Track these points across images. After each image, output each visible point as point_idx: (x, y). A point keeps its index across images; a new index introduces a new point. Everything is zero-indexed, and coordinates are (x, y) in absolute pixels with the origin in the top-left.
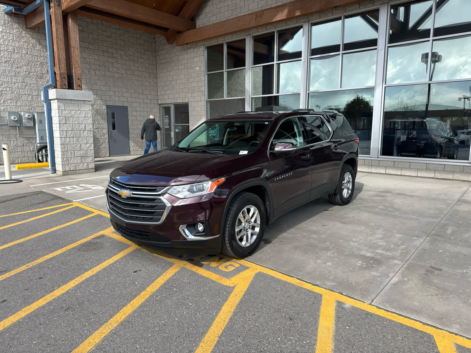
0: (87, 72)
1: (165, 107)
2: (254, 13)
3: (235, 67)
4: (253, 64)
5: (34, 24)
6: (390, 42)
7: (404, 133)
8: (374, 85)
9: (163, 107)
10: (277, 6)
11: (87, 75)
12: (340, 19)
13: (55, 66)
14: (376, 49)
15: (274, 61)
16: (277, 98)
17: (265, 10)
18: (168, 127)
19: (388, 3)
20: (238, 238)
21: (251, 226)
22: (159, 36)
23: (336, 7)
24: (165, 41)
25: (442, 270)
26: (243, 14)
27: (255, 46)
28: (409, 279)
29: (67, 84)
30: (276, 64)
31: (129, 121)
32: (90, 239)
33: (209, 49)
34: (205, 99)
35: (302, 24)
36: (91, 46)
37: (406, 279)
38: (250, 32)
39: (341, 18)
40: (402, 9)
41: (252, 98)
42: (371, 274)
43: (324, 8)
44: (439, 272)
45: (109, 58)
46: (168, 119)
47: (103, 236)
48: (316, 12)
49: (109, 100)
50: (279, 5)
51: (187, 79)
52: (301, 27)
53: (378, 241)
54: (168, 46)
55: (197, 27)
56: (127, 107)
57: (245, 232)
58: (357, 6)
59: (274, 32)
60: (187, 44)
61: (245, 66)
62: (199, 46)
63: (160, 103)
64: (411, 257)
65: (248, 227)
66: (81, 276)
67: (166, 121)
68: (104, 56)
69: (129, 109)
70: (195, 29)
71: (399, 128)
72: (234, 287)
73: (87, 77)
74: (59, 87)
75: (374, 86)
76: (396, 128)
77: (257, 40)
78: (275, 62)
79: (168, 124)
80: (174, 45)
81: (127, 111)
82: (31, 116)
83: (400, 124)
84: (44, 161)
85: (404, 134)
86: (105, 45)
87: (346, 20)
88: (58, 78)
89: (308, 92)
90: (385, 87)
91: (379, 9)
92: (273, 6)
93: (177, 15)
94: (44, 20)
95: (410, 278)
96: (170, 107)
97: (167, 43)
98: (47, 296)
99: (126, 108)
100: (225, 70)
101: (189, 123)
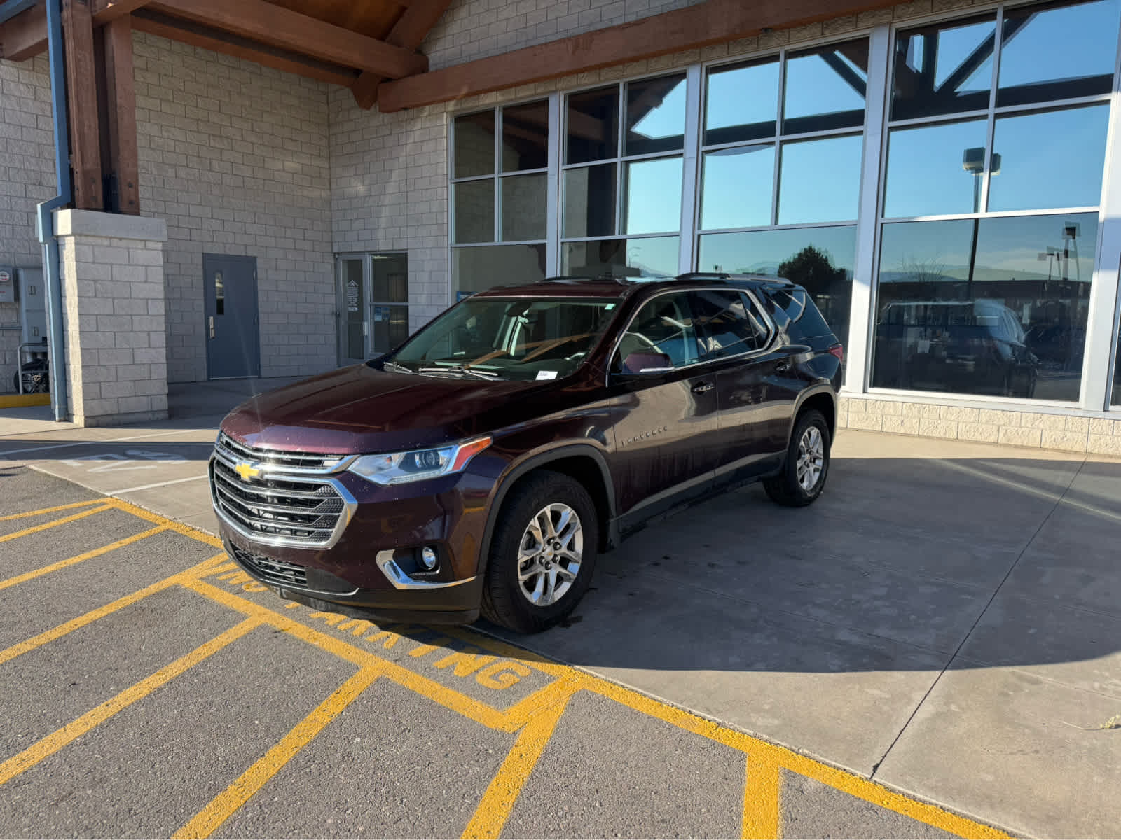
0: (155, 172)
1: (348, 261)
2: (569, 39)
3: (521, 169)
4: (566, 161)
5: (20, 49)
6: (894, 117)
7: (923, 334)
8: (855, 218)
9: (343, 261)
10: (626, 24)
11: (155, 179)
12: (774, 58)
13: (70, 152)
14: (860, 133)
15: (616, 156)
16: (621, 245)
17: (596, 31)
18: (356, 309)
19: (891, 24)
20: (522, 578)
21: (559, 557)
22: (337, 87)
23: (766, 30)
24: (352, 101)
25: (1041, 683)
26: (542, 41)
27: (571, 120)
28: (963, 709)
29: (100, 197)
30: (622, 162)
31: (260, 294)
32: (141, 598)
33: (460, 120)
34: (449, 242)
35: (685, 68)
36: (166, 108)
37: (953, 707)
38: (560, 86)
39: (779, 55)
40: (918, 42)
41: (562, 243)
42: (867, 693)
43: (738, 31)
44: (1034, 687)
45: (211, 137)
46: (356, 289)
47: (175, 589)
48: (719, 41)
49: (210, 240)
50: (630, 20)
51: (404, 194)
52: (682, 76)
53: (878, 603)
54: (357, 113)
55: (432, 69)
56: (255, 258)
57: (541, 569)
58: (816, 29)
59: (617, 86)
60: (405, 109)
61: (545, 165)
62: (436, 114)
63: (336, 250)
64: (962, 648)
65: (552, 557)
66: (106, 703)
67: (353, 294)
68: (198, 132)
69: (260, 263)
70: (425, 75)
71: (913, 322)
72: (515, 733)
73: (156, 182)
74: (81, 207)
75: (856, 221)
76: (905, 323)
77: (576, 103)
78: (619, 159)
79: (356, 303)
80: (372, 109)
81: (255, 268)
82: (8, 277)
83: (913, 312)
84: (41, 390)
85: (924, 337)
86: (201, 104)
87: (790, 62)
88: (78, 182)
89: (697, 232)
90: (882, 224)
91: (868, 38)
92: (615, 23)
93: (382, 38)
94: (45, 37)
95: (964, 704)
96: (361, 261)
97: (357, 105)
98: (8, 761)
99: (252, 261)
100: (498, 176)
101: (407, 301)
